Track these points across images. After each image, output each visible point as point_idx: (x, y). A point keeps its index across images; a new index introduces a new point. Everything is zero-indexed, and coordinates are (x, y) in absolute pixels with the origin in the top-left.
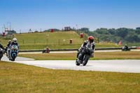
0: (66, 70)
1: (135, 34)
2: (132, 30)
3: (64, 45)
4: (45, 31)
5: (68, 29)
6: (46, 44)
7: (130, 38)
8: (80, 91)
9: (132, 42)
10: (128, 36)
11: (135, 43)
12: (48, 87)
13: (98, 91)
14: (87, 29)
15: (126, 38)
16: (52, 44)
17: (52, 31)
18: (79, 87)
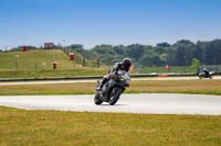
0: (46, 112)
1: (156, 54)
2: (150, 47)
3: (43, 71)
4: (13, 50)
5: (49, 47)
6: (14, 70)
7: (147, 59)
8: (69, 143)
9: (150, 66)
10: (145, 56)
11: (154, 68)
12: (18, 139)
13: (97, 142)
14: (80, 46)
15: (141, 59)
16: (25, 69)
17: (25, 49)
18: (67, 138)
